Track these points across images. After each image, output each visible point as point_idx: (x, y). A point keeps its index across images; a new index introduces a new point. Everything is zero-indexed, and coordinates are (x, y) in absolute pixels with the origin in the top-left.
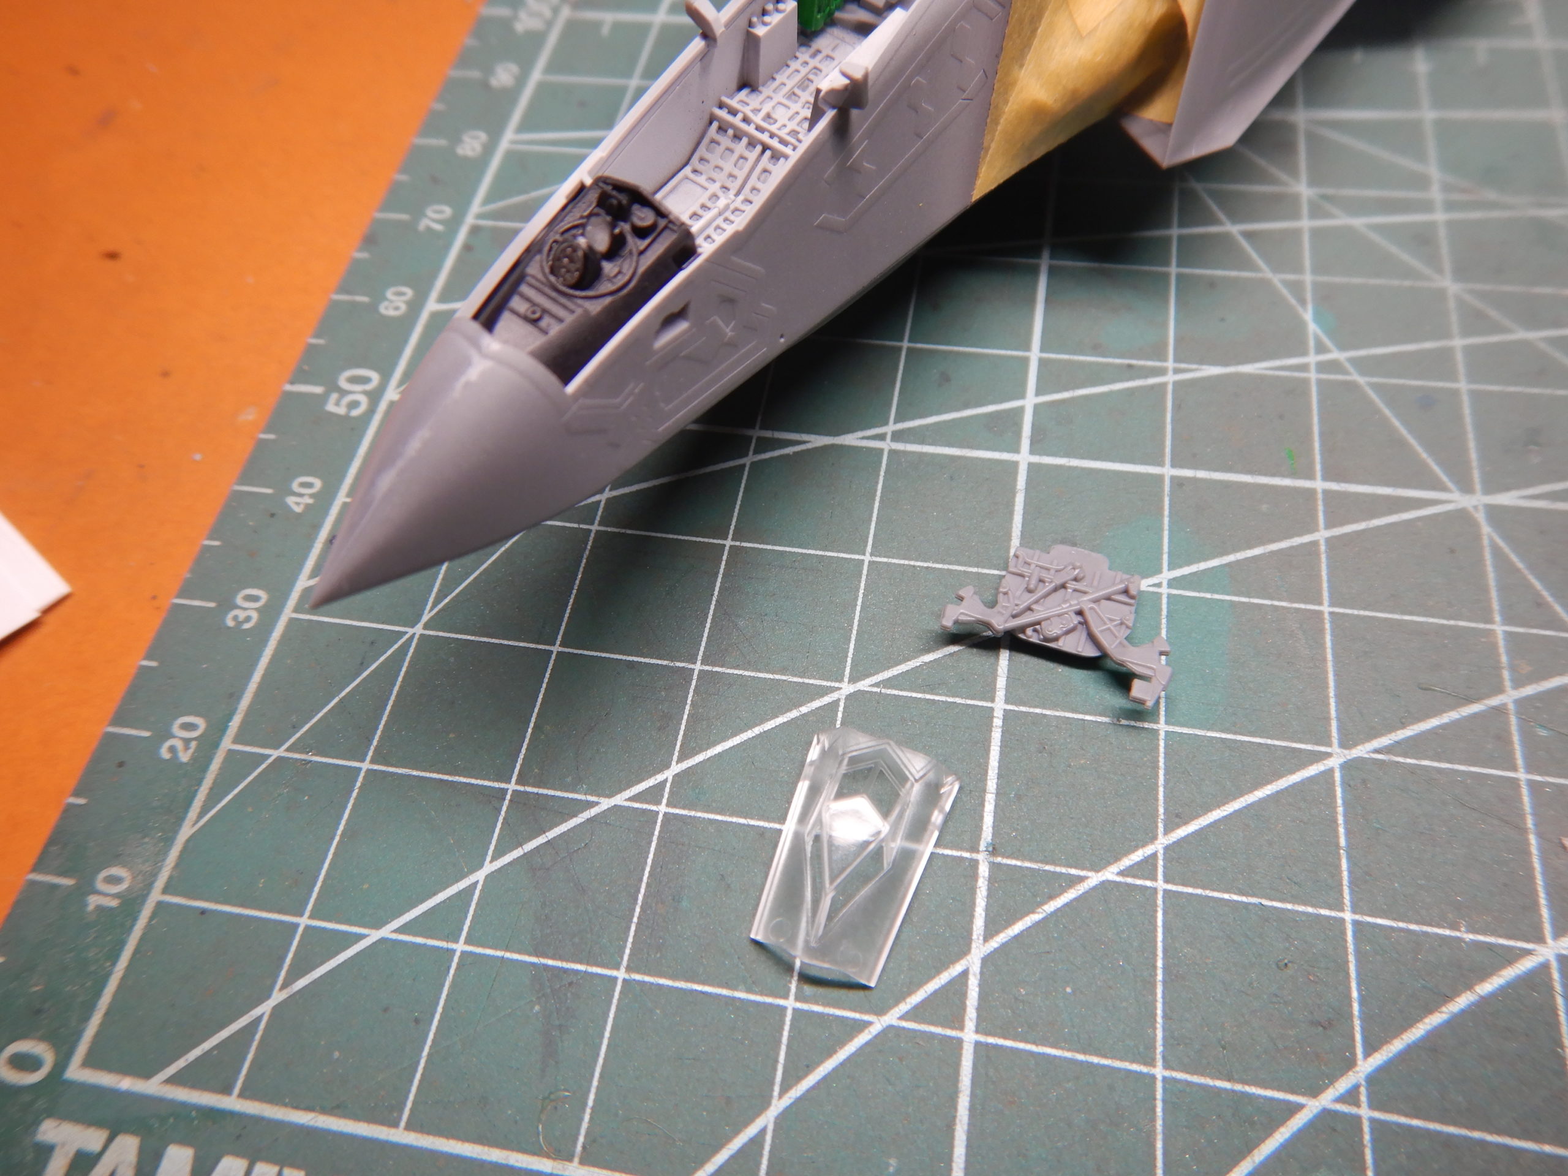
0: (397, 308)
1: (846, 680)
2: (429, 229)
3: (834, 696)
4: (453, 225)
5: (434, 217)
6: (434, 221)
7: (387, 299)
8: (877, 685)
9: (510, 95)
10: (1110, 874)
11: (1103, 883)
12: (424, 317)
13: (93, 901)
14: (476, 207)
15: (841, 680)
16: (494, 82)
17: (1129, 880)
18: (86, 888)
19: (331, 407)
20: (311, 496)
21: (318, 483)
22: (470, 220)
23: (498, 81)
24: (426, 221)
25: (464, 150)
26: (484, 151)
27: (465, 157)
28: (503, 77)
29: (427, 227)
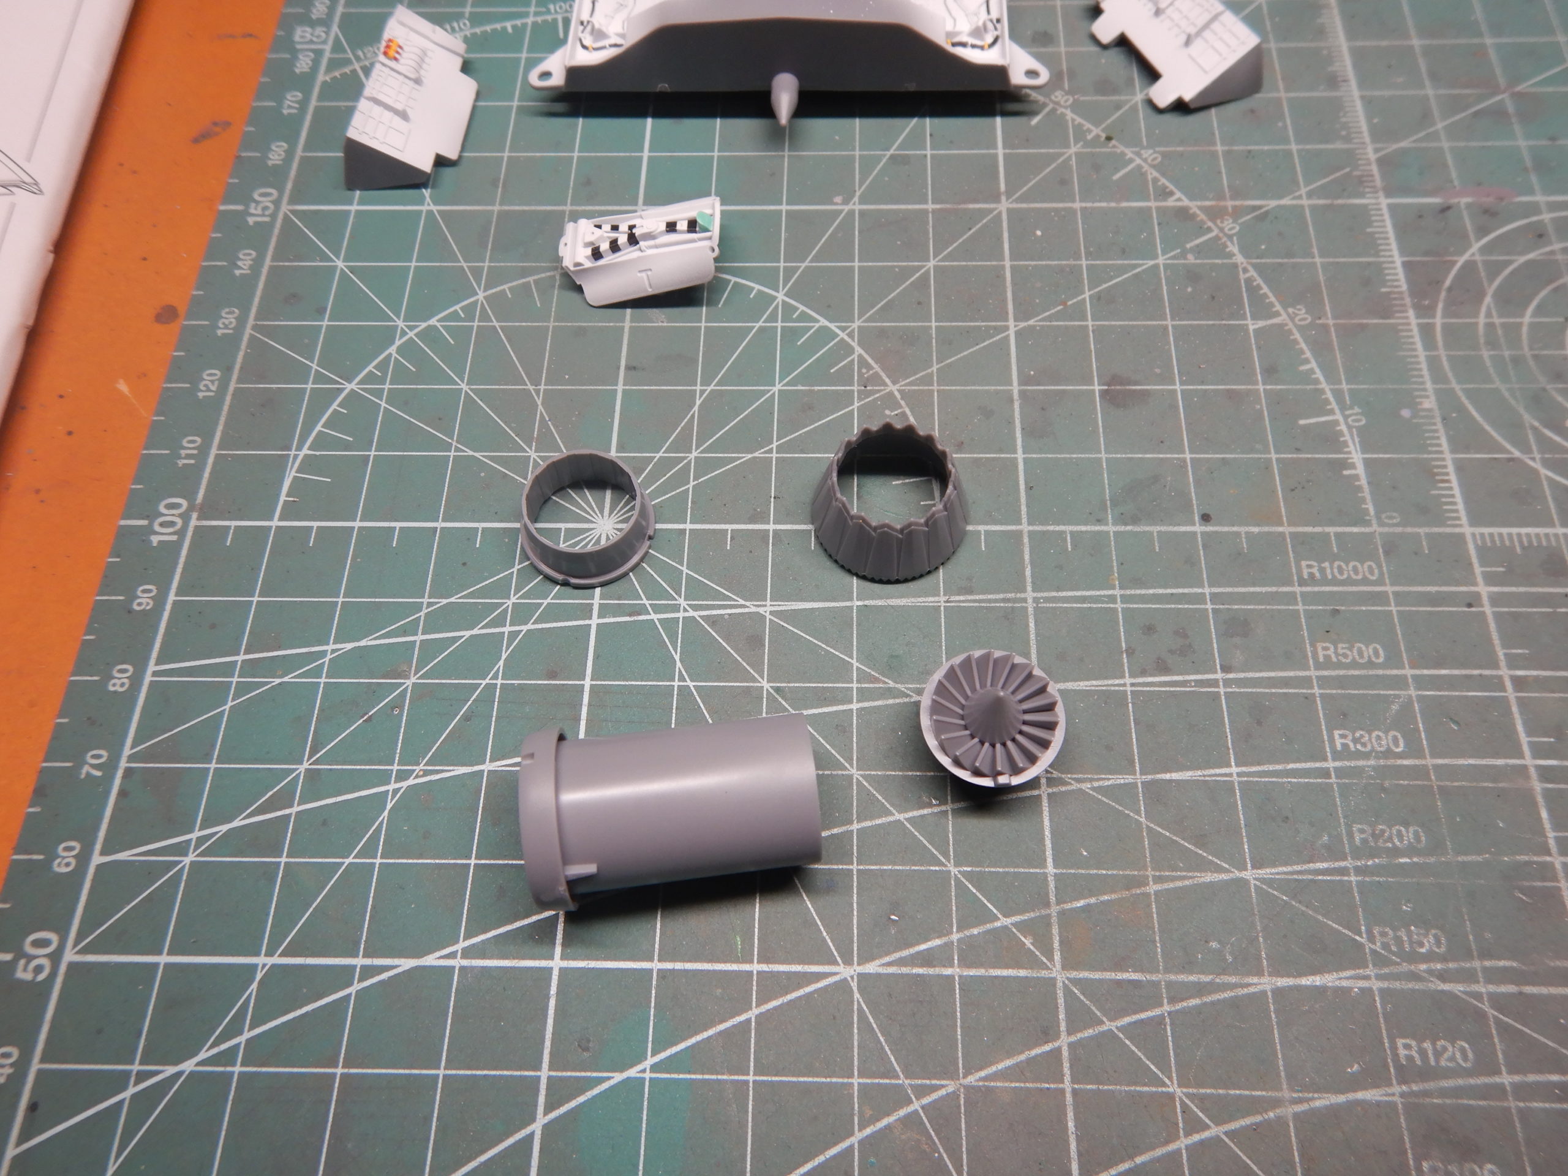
0: (68, 865)
2: (90, 776)
4: (109, 767)
5: (93, 761)
6: (93, 766)
7: (59, 856)
9: (151, 617)
12: (89, 875)
14: (127, 751)
16: (136, 607)
19: (20, 974)
20: (12, 1065)
21: (15, 1052)
22: (123, 764)
23: (139, 604)
24: (86, 769)
25: (114, 685)
26: (131, 685)
27: (115, 692)
28: (143, 601)
29: (88, 774)
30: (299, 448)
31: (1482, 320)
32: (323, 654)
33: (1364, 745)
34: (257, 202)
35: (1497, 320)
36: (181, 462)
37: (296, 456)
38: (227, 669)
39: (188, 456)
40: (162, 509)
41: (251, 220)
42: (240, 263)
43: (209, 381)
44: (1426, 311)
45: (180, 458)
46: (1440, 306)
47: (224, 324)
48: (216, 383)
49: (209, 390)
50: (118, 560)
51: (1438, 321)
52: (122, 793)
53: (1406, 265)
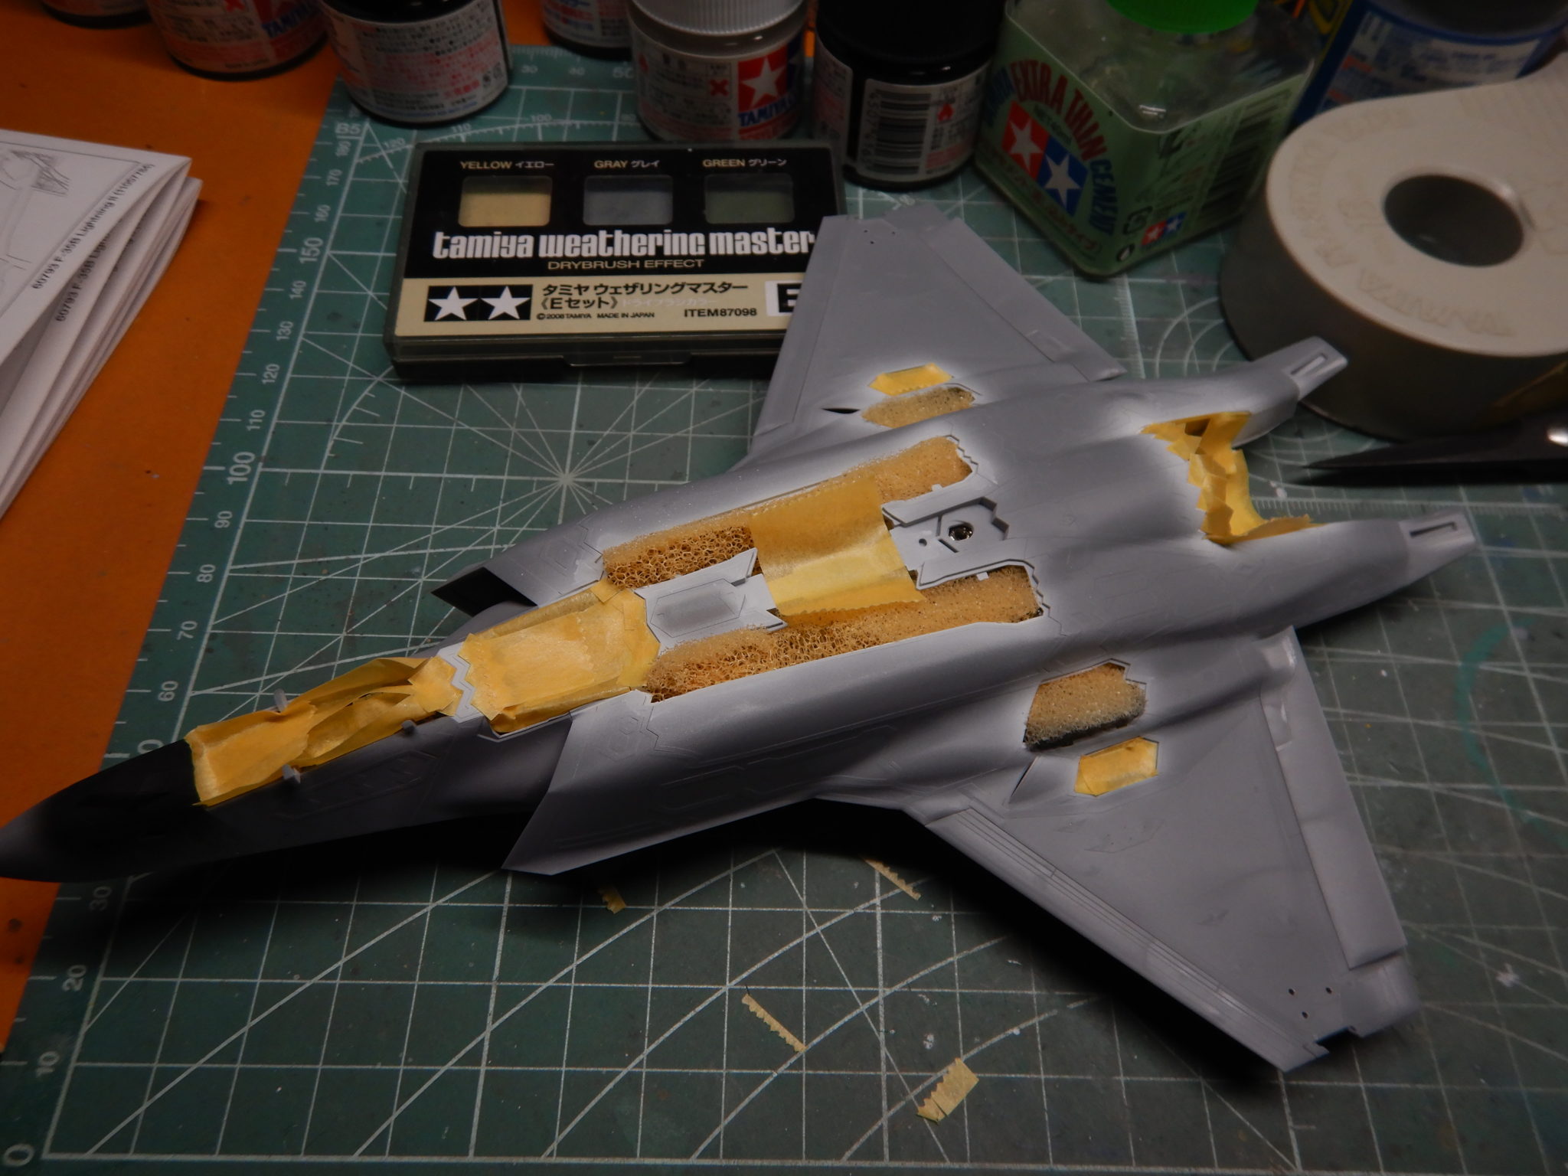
0: (169, 696)
1: (431, 900)
2: (183, 638)
3: (425, 910)
4: (199, 632)
5: (186, 628)
6: (187, 632)
7: (162, 691)
8: (446, 902)
9: (228, 534)
10: (551, 983)
11: (548, 988)
12: (186, 703)
13: (40, 1072)
14: (212, 622)
15: (428, 901)
16: (216, 526)
17: (560, 984)
18: (33, 1066)
22: (209, 630)
23: (220, 524)
24: (181, 633)
25: (201, 578)
26: (214, 578)
27: (202, 583)
28: (223, 521)
29: (183, 637)
30: (340, 420)
31: (1186, 361)
32: (357, 561)
34: (307, 248)
35: (1196, 362)
36: (250, 428)
37: (337, 426)
38: (287, 569)
39: (255, 424)
40: (236, 459)
41: (302, 260)
42: (294, 290)
43: (270, 372)
44: (1148, 353)
45: (249, 424)
46: (1159, 352)
47: (282, 332)
48: (276, 374)
49: (270, 378)
50: (202, 493)
51: (1157, 360)
52: (208, 650)
53: (1137, 323)
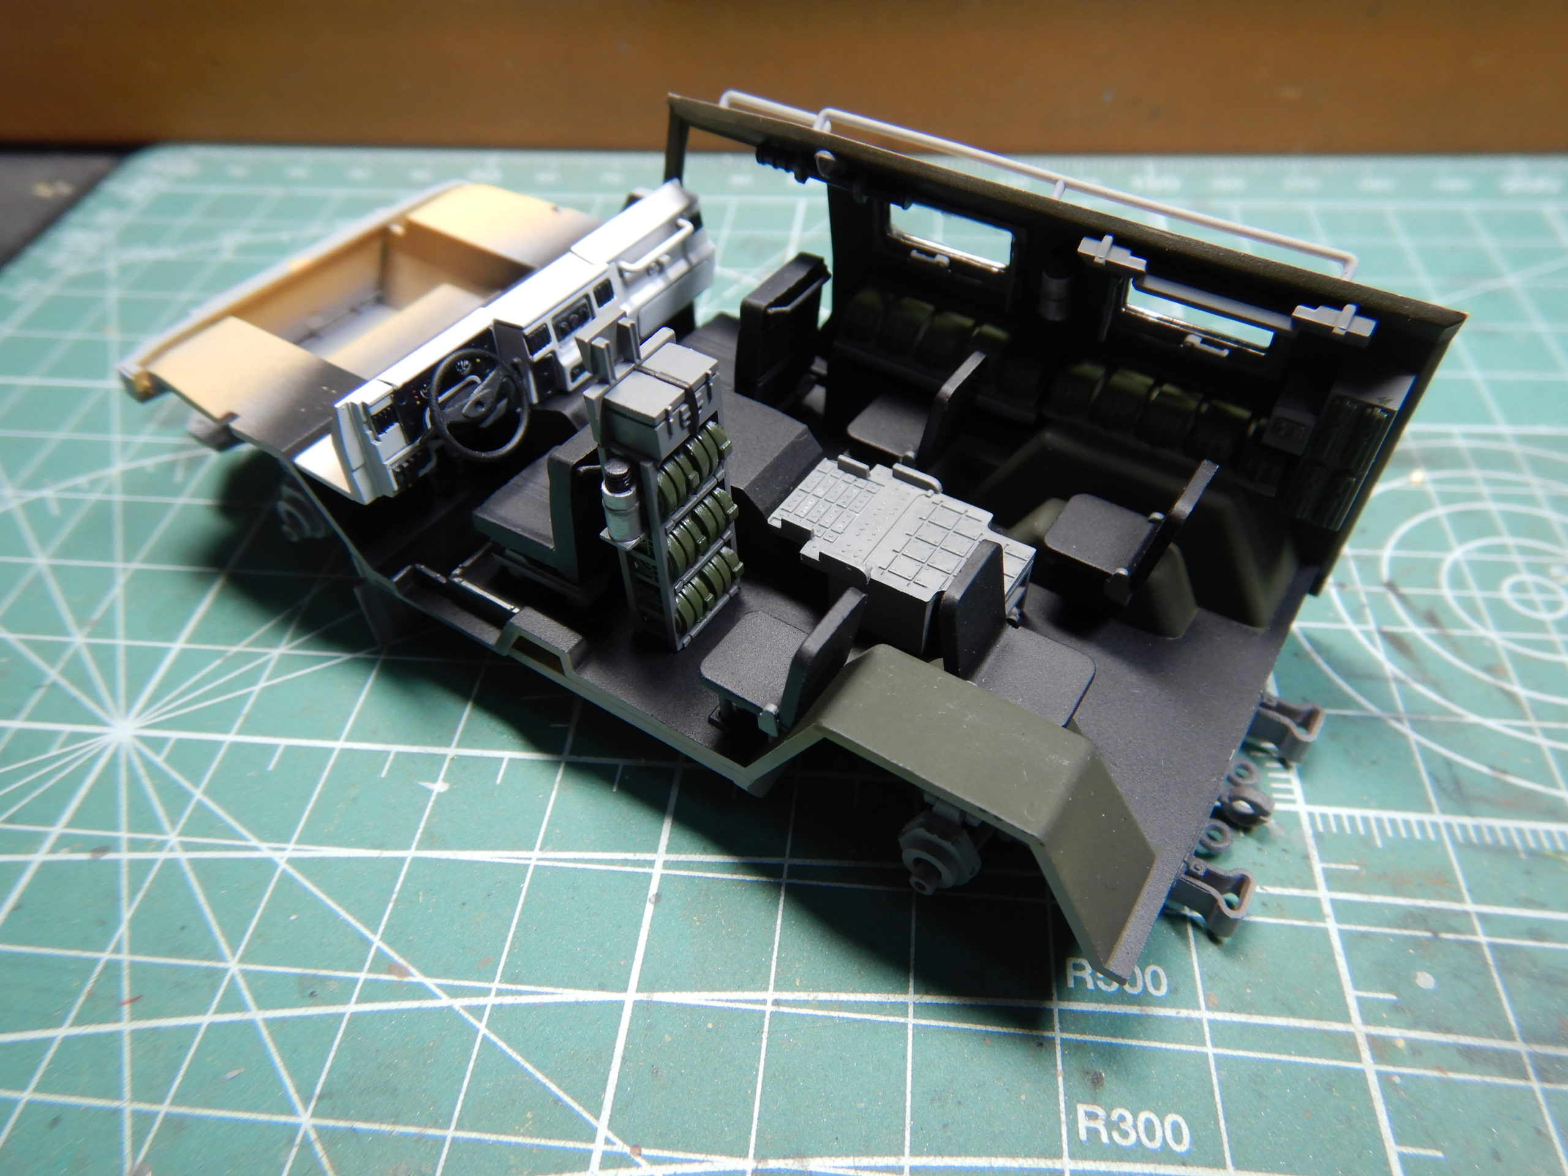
33: (1125, 1135)
